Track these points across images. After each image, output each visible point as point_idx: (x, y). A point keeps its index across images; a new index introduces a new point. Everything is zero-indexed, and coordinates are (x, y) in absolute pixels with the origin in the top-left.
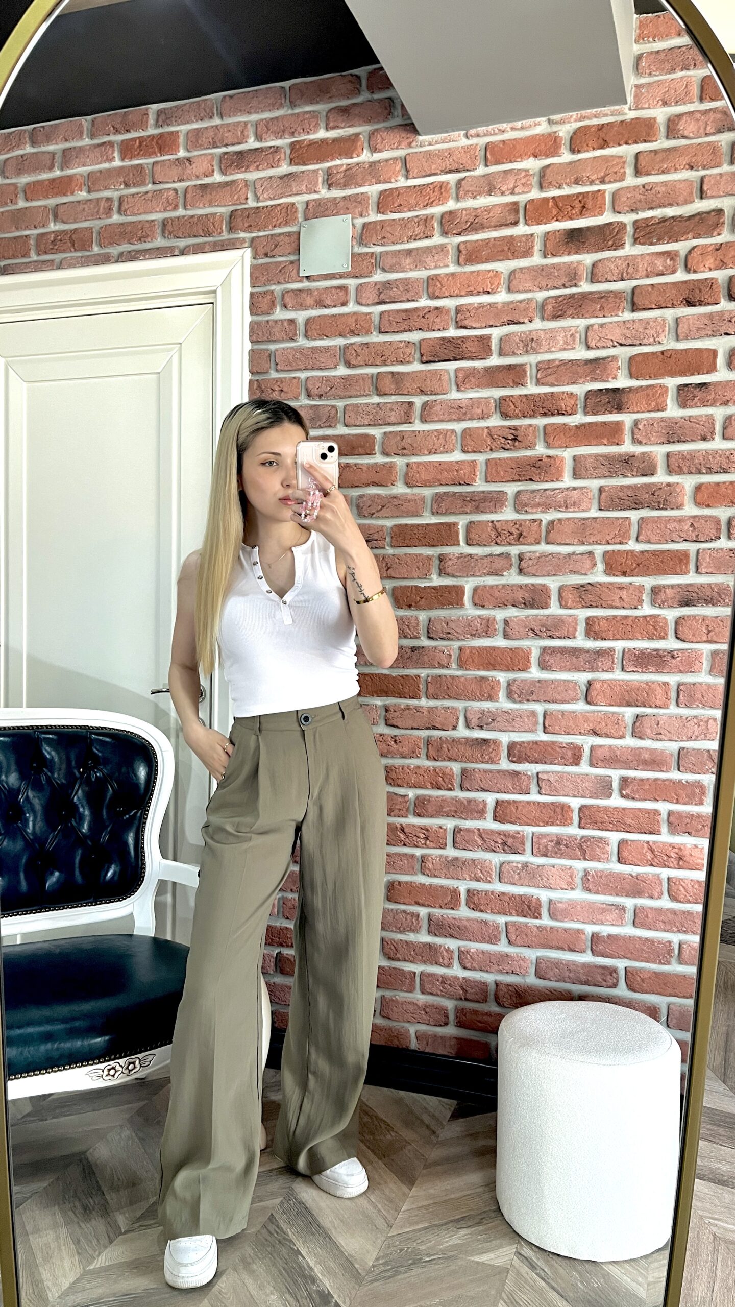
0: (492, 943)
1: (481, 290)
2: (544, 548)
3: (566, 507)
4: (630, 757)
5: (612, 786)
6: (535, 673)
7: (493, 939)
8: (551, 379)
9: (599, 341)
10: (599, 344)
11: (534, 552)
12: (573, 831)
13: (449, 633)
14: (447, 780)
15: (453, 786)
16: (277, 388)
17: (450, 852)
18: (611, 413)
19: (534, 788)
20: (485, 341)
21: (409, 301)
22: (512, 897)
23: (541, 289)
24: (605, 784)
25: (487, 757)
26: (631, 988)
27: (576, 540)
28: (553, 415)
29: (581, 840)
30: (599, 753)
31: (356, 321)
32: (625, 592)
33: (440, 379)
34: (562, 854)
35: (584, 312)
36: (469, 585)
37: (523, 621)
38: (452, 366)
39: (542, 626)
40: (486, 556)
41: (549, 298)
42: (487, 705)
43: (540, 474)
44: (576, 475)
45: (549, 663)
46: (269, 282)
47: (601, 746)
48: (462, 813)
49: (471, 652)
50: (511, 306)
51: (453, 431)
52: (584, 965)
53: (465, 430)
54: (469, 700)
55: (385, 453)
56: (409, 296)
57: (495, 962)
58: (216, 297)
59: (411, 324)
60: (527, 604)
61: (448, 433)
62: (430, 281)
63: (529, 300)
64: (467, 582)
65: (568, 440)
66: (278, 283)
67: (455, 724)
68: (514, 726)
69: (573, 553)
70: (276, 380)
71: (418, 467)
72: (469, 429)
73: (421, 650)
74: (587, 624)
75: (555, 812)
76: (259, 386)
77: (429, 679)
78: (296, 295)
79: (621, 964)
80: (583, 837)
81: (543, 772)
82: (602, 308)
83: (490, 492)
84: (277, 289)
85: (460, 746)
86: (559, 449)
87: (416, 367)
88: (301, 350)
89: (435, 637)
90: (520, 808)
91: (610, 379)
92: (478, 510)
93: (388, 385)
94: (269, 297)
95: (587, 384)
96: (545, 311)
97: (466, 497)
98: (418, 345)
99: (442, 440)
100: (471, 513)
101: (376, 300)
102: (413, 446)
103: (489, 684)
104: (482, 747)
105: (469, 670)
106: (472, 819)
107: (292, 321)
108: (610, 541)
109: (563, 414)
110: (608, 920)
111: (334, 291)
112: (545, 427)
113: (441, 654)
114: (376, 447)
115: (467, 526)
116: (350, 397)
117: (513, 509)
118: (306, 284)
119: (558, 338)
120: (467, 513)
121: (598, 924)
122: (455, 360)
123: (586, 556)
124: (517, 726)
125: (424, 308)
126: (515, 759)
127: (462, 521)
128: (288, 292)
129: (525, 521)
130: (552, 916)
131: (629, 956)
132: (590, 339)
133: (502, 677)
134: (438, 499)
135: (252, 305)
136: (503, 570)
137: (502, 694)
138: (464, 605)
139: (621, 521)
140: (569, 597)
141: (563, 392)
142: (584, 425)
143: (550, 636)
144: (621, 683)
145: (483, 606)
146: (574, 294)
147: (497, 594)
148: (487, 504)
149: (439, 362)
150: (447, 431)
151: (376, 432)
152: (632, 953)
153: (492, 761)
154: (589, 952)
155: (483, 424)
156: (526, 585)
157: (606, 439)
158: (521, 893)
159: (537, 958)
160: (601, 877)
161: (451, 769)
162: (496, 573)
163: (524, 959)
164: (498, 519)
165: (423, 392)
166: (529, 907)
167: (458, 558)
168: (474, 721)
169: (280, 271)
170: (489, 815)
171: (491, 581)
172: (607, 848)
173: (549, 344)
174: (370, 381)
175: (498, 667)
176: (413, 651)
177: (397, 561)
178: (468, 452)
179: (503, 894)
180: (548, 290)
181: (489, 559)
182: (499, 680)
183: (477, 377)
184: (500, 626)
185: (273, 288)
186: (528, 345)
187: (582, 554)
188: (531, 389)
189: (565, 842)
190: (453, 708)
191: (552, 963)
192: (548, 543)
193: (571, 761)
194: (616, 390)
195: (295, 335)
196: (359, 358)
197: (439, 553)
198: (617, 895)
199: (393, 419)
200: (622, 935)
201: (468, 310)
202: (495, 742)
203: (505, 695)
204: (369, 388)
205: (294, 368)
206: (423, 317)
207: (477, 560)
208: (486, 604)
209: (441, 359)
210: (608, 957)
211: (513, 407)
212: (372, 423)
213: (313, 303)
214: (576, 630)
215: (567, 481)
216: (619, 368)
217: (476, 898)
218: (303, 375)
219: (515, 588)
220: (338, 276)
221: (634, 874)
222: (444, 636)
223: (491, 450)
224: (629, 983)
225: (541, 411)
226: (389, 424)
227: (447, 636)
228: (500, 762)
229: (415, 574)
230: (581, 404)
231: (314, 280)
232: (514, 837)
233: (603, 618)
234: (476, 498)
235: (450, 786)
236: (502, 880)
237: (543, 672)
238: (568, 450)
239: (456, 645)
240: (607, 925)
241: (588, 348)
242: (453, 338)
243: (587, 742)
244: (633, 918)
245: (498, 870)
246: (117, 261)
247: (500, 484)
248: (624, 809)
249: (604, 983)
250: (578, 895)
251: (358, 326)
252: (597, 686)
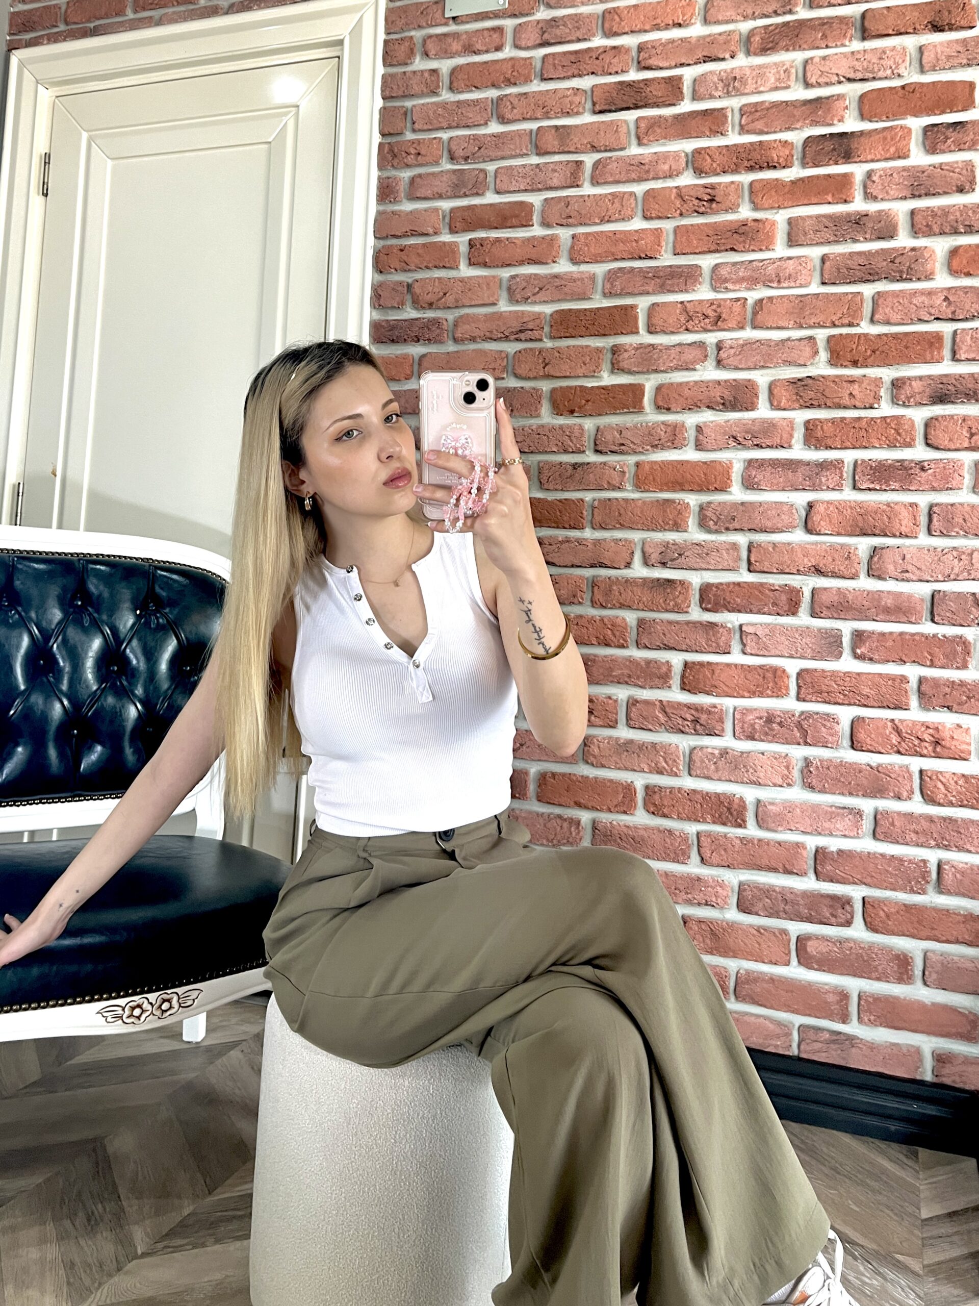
0: (678, 862)
1: (671, 22)
2: (749, 334)
3: (779, 282)
4: (865, 603)
5: (841, 643)
6: (737, 494)
7: (680, 856)
8: (759, 125)
9: (820, 76)
10: (821, 80)
11: (736, 339)
12: (789, 704)
13: (623, 445)
14: (618, 634)
15: (626, 641)
16: (413, 151)
17: (623, 733)
18: (836, 163)
19: (736, 647)
20: (675, 83)
21: (579, 40)
22: (707, 796)
23: (746, 18)
24: (832, 640)
25: (672, 603)
26: (871, 926)
27: (792, 322)
28: (761, 168)
29: (800, 716)
30: (825, 598)
31: (513, 67)
32: (856, 386)
33: (616, 131)
34: (774, 736)
35: (801, 42)
36: (650, 383)
37: (721, 427)
38: (631, 116)
39: (747, 432)
40: (674, 346)
41: (756, 28)
42: (671, 536)
43: (744, 242)
44: (792, 241)
45: (756, 480)
46: (407, 26)
47: (825, 589)
48: (638, 678)
49: (652, 468)
50: (708, 40)
51: (632, 194)
52: (806, 894)
53: (648, 191)
54: (648, 530)
55: (545, 224)
56: (579, 34)
57: (682, 888)
58: (342, 50)
59: (581, 68)
60: (727, 403)
61: (626, 196)
62: (607, 15)
63: (730, 33)
64: (648, 380)
65: (781, 199)
66: (419, 26)
67: (628, 560)
68: (708, 563)
69: (788, 339)
70: (413, 142)
71: (586, 238)
72: (653, 189)
73: (586, 467)
74: (807, 429)
75: (764, 677)
76: (391, 150)
77: (596, 503)
78: (440, 40)
79: (856, 893)
80: (802, 713)
81: (747, 624)
82: (824, 36)
83: (680, 266)
84: (418, 35)
85: (635, 588)
86: (770, 212)
87: (588, 118)
88: (444, 105)
89: (604, 450)
90: (717, 672)
91: (835, 122)
92: (663, 289)
93: (551, 141)
94: (407, 44)
95: (806, 129)
96: (751, 43)
97: (648, 273)
98: (589, 93)
99: (617, 205)
100: (654, 293)
101: (538, 42)
102: (580, 214)
103: (675, 508)
104: (665, 589)
105: (647, 491)
106: (651, 688)
107: (434, 72)
108: (837, 323)
109: (775, 167)
110: (838, 829)
111: (485, 32)
112: (751, 184)
113: (612, 471)
114: (535, 218)
115: (649, 309)
116: (503, 158)
117: (708, 286)
118: (453, 28)
119: (768, 74)
120: (648, 293)
121: (825, 835)
122: (636, 107)
123: (803, 343)
124: (713, 562)
125: (597, 48)
126: (709, 606)
127: (643, 303)
128: (430, 37)
129: (725, 300)
130: (761, 823)
131: (869, 880)
132: (809, 74)
133: (693, 500)
134: (611, 276)
135: (386, 54)
136: (695, 362)
137: (692, 522)
138: (643, 408)
139: (850, 296)
140: (784, 396)
141: (775, 141)
142: (802, 180)
143: (757, 445)
144: (853, 504)
145: (668, 409)
146: (788, 22)
147: (687, 393)
148: (676, 281)
149: (615, 111)
150: (625, 193)
151: (536, 199)
152: (872, 876)
153: (678, 610)
154: (812, 876)
155: (670, 183)
156: (726, 381)
157: (830, 195)
158: (719, 791)
159: (741, 884)
160: (828, 768)
161: (624, 619)
162: (688, 367)
163: (722, 885)
164: (689, 299)
165: (594, 149)
166: (729, 809)
167: (636, 349)
168: (655, 557)
169: (422, 13)
170: (676, 681)
171: (679, 377)
172: (837, 727)
173: (756, 83)
174: (527, 138)
175: (687, 487)
176: (575, 468)
177: (557, 354)
178: (651, 218)
179: (694, 791)
180: (754, 19)
181: (678, 349)
182: (688, 503)
183: (663, 126)
184: (691, 434)
185: (413, 33)
186: (729, 85)
187: (800, 340)
188: (733, 138)
189: (778, 720)
190: (626, 540)
191: (759, 889)
192: (755, 327)
193: (786, 608)
194: (843, 135)
195: (438, 87)
196: (515, 111)
197: (611, 344)
198: (851, 794)
199: (555, 182)
200: (858, 850)
201: (653, 47)
202: (682, 583)
203: (696, 522)
204: (527, 147)
205: (435, 126)
206: (597, 58)
207: (661, 350)
208: (673, 407)
209: (620, 106)
210: (838, 882)
211: (709, 160)
212: (530, 188)
213: (460, 48)
214: (791, 436)
215: (780, 250)
216: (846, 108)
217: (657, 797)
218: (445, 135)
219: (711, 384)
220: (492, 16)
221: (874, 765)
222: (617, 448)
223: (681, 215)
224: (868, 920)
225: (746, 163)
226: (551, 188)
227: (620, 449)
228: (690, 610)
229: (580, 372)
230: (798, 153)
231: (463, 23)
232: (709, 713)
233: (827, 420)
234: (661, 274)
235: (621, 641)
236: (692, 772)
237: (749, 492)
238: (781, 211)
239: (632, 459)
240: (836, 836)
241: (807, 85)
242: (634, 82)
243: (807, 584)
244: (872, 827)
245: (687, 759)
246: (227, 13)
247: (692, 256)
248: (858, 674)
249: (833, 920)
250: (797, 794)
251: (515, 74)
252: (821, 508)
